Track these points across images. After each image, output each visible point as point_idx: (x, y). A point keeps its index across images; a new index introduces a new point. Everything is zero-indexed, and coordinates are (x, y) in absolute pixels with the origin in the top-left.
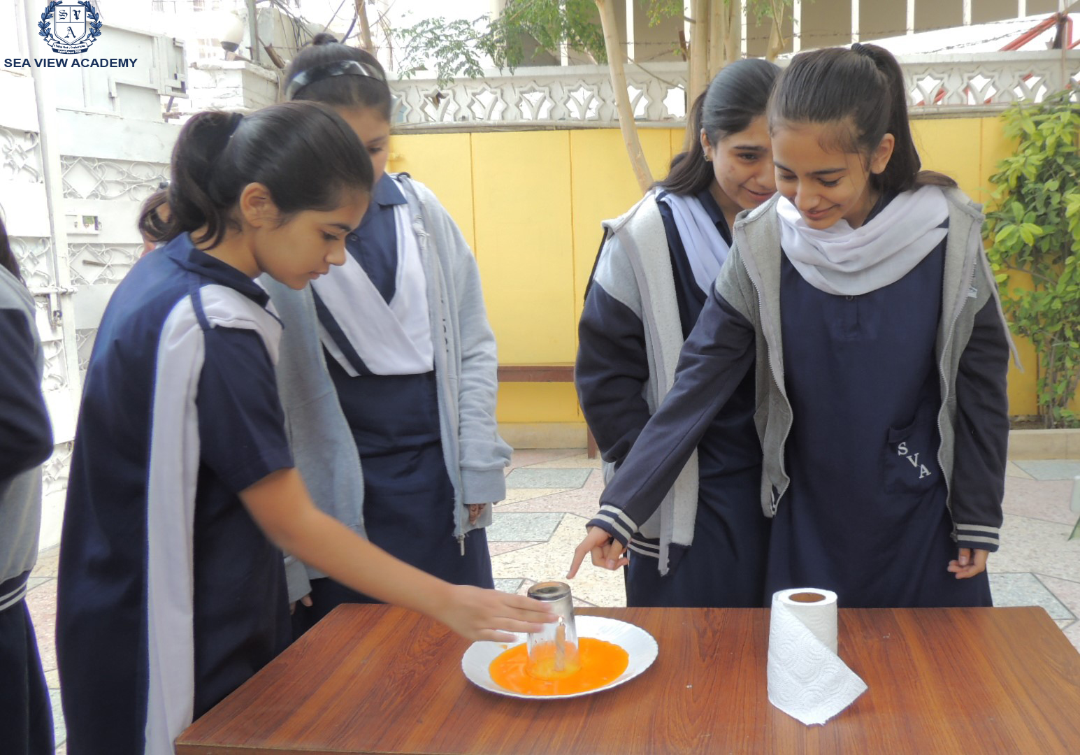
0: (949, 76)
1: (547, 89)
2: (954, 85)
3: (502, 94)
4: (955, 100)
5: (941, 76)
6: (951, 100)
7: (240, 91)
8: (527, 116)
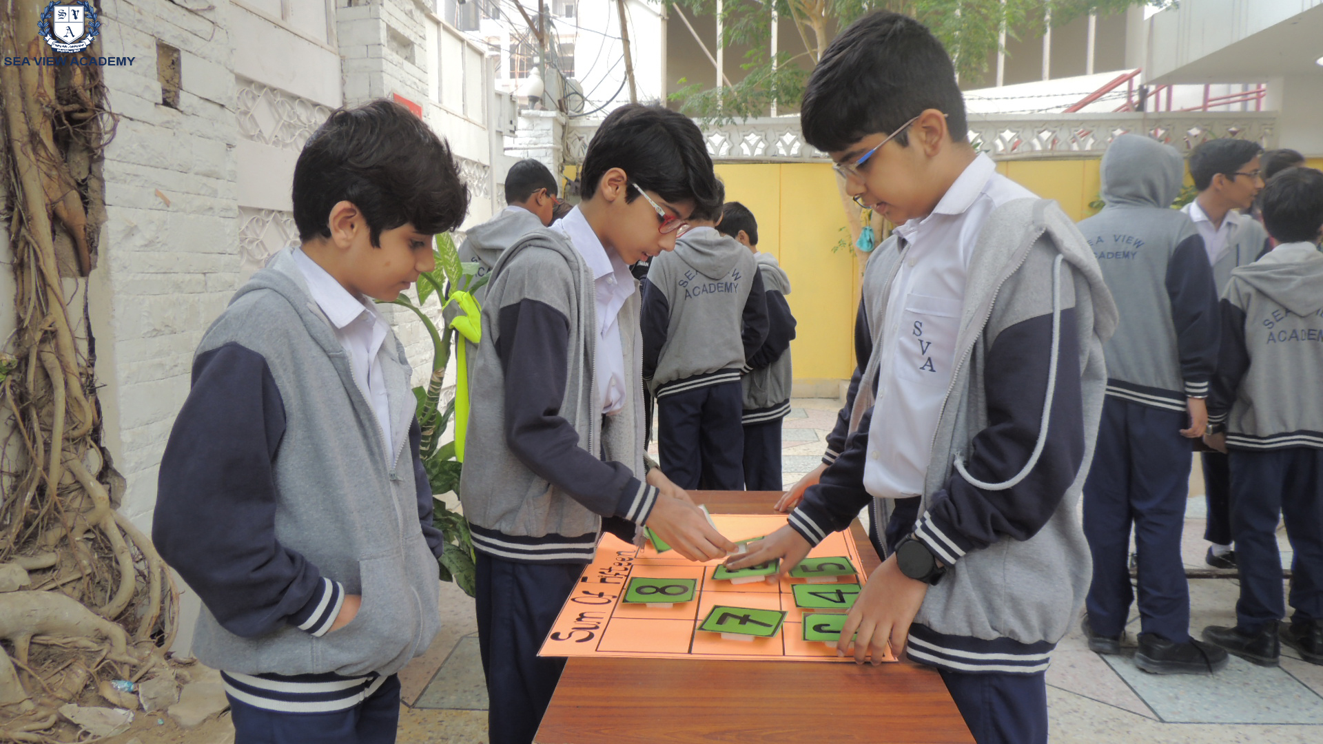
0: (1061, 129)
1: (763, 134)
2: (1063, 135)
3: (730, 137)
4: (1064, 147)
5: (1055, 129)
6: (1062, 148)
7: (551, 132)
8: (747, 152)
